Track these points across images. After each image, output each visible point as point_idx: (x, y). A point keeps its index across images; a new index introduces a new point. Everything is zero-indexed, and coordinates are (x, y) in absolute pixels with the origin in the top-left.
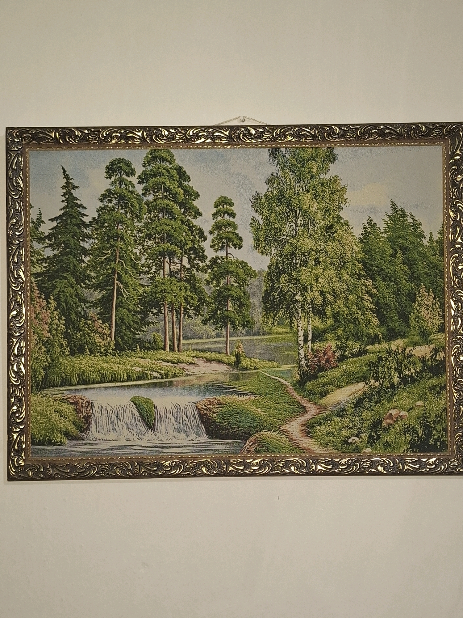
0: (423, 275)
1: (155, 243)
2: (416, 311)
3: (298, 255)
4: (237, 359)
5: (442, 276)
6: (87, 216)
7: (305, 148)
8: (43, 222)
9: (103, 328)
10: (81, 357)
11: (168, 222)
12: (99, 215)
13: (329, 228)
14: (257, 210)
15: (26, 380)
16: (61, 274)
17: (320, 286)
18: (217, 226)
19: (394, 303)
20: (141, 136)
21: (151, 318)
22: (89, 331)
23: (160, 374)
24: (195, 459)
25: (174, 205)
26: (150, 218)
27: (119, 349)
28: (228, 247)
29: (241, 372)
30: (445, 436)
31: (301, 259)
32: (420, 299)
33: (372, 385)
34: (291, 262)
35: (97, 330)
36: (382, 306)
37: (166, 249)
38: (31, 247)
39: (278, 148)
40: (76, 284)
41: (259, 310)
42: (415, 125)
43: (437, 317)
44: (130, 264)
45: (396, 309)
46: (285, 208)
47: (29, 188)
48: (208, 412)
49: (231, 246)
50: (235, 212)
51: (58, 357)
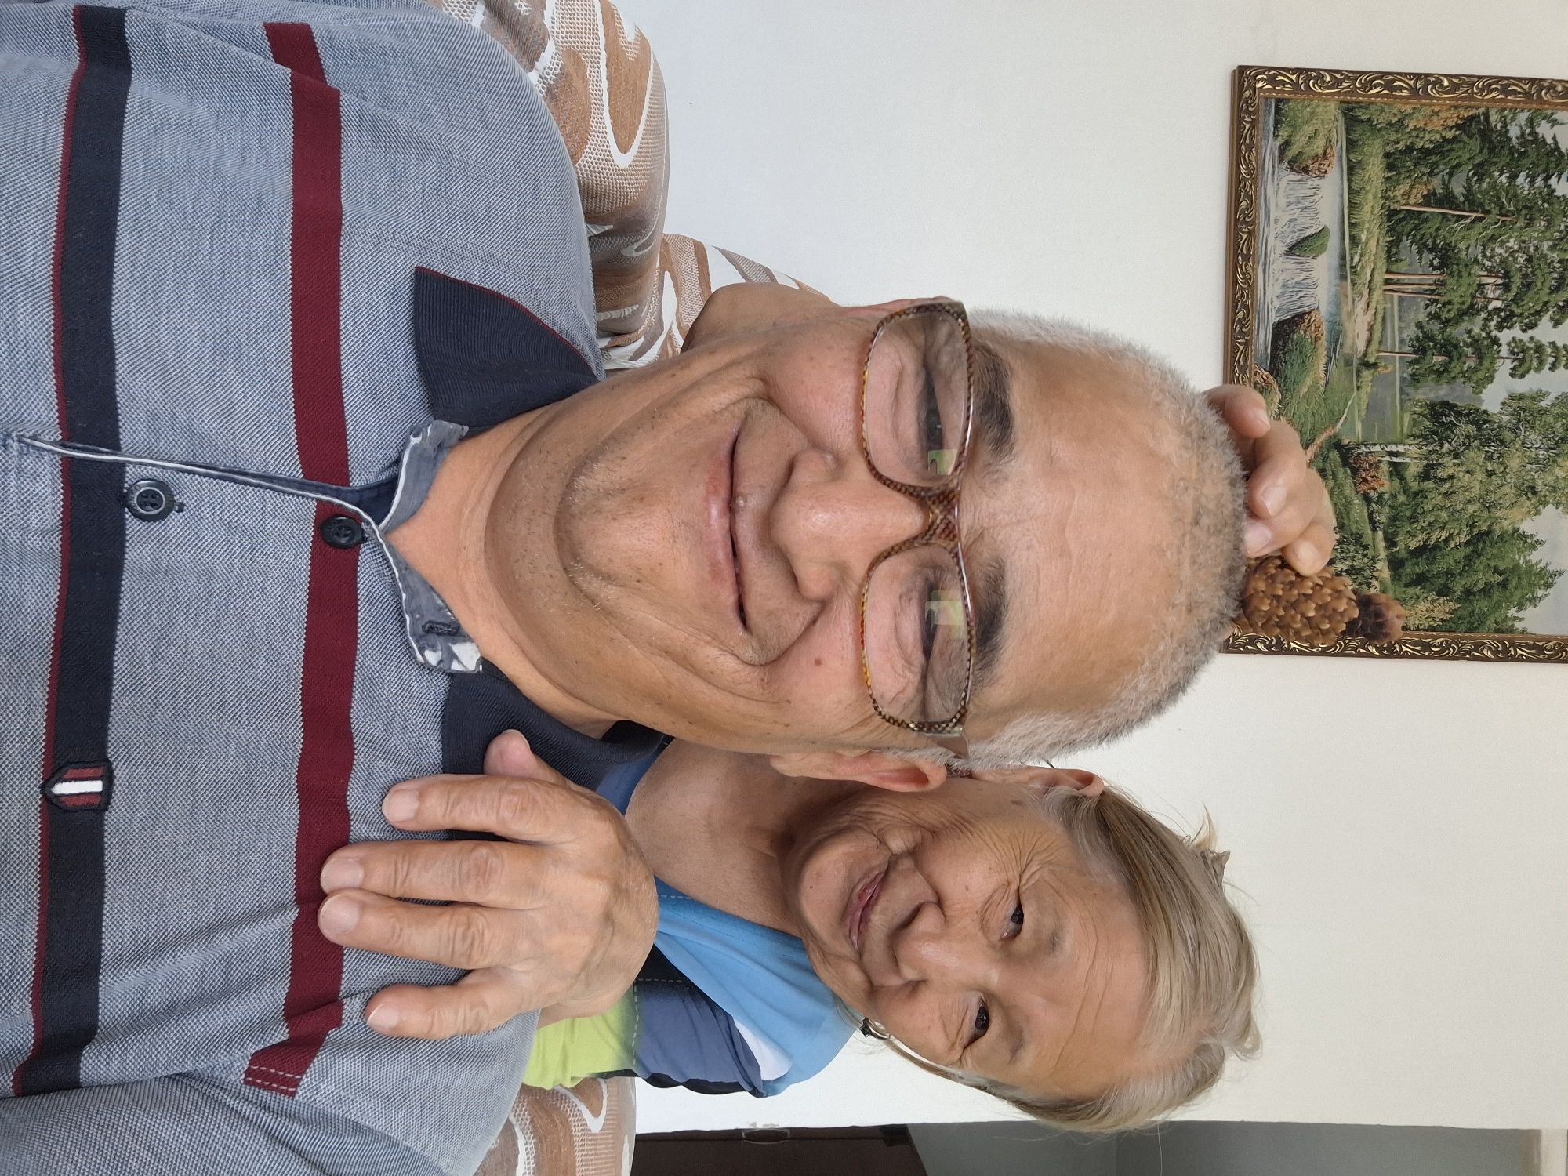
0: (1472, 606)
1: (1521, 267)
2: (1425, 595)
3: (1500, 449)
4: (1372, 364)
5: (1473, 629)
6: (1558, 181)
8: (1552, 126)
9: (1416, 196)
10: (1381, 166)
11: (1547, 284)
12: (1559, 198)
13: (1533, 490)
14: (1558, 399)
15: (1360, 95)
16: (1487, 145)
17: (1460, 475)
18: (1540, 346)
19: (1435, 569)
21: (1427, 257)
22: (1413, 178)
23: (1356, 266)
26: (1553, 261)
27: (1392, 214)
28: (1512, 360)
29: (1355, 369)
31: (1494, 453)
32: (1441, 601)
34: (1491, 439)
35: (1415, 188)
36: (1433, 553)
37: (1512, 280)
38: (1524, 109)
40: (1473, 164)
41: (1432, 396)
43: (1417, 622)
44: (1496, 233)
45: (1428, 571)
48: (1306, 324)
49: (1514, 364)
50: (1556, 371)
51: (1382, 136)
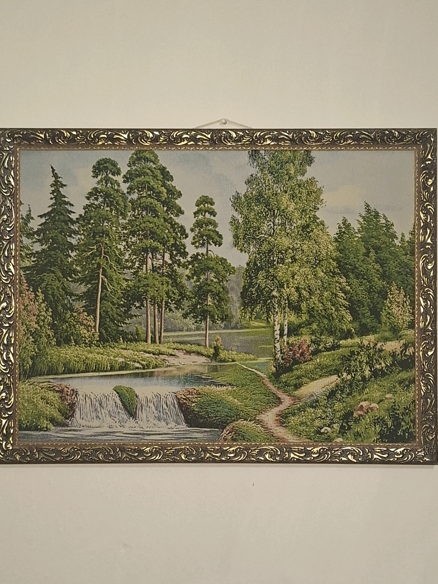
0: (394, 273)
1: (139, 239)
2: (387, 308)
3: (275, 253)
4: (215, 351)
5: (413, 274)
6: (74, 213)
7: (284, 151)
8: (32, 218)
9: (88, 321)
10: (67, 348)
11: (151, 219)
12: (86, 212)
13: (305, 227)
14: (237, 209)
15: (15, 368)
16: (49, 268)
17: (296, 283)
18: (198, 224)
19: (367, 301)
20: (127, 137)
21: (134, 311)
22: (75, 323)
23: (142, 365)
24: (174, 446)
25: (158, 204)
26: (134, 215)
27: (103, 340)
28: (209, 244)
29: (219, 364)
30: (413, 427)
31: (278, 257)
32: (391, 296)
33: (344, 378)
34: (268, 260)
35: (82, 321)
36: (355, 302)
37: (149, 246)
38: (20, 241)
39: (257, 150)
40: (63, 278)
41: (238, 305)
42: (388, 131)
43: (407, 314)
44: (114, 259)
45: (368, 306)
46: (263, 207)
47: (19, 186)
48: (187, 402)
49: (212, 243)
50: (216, 211)
51: (44, 347)
